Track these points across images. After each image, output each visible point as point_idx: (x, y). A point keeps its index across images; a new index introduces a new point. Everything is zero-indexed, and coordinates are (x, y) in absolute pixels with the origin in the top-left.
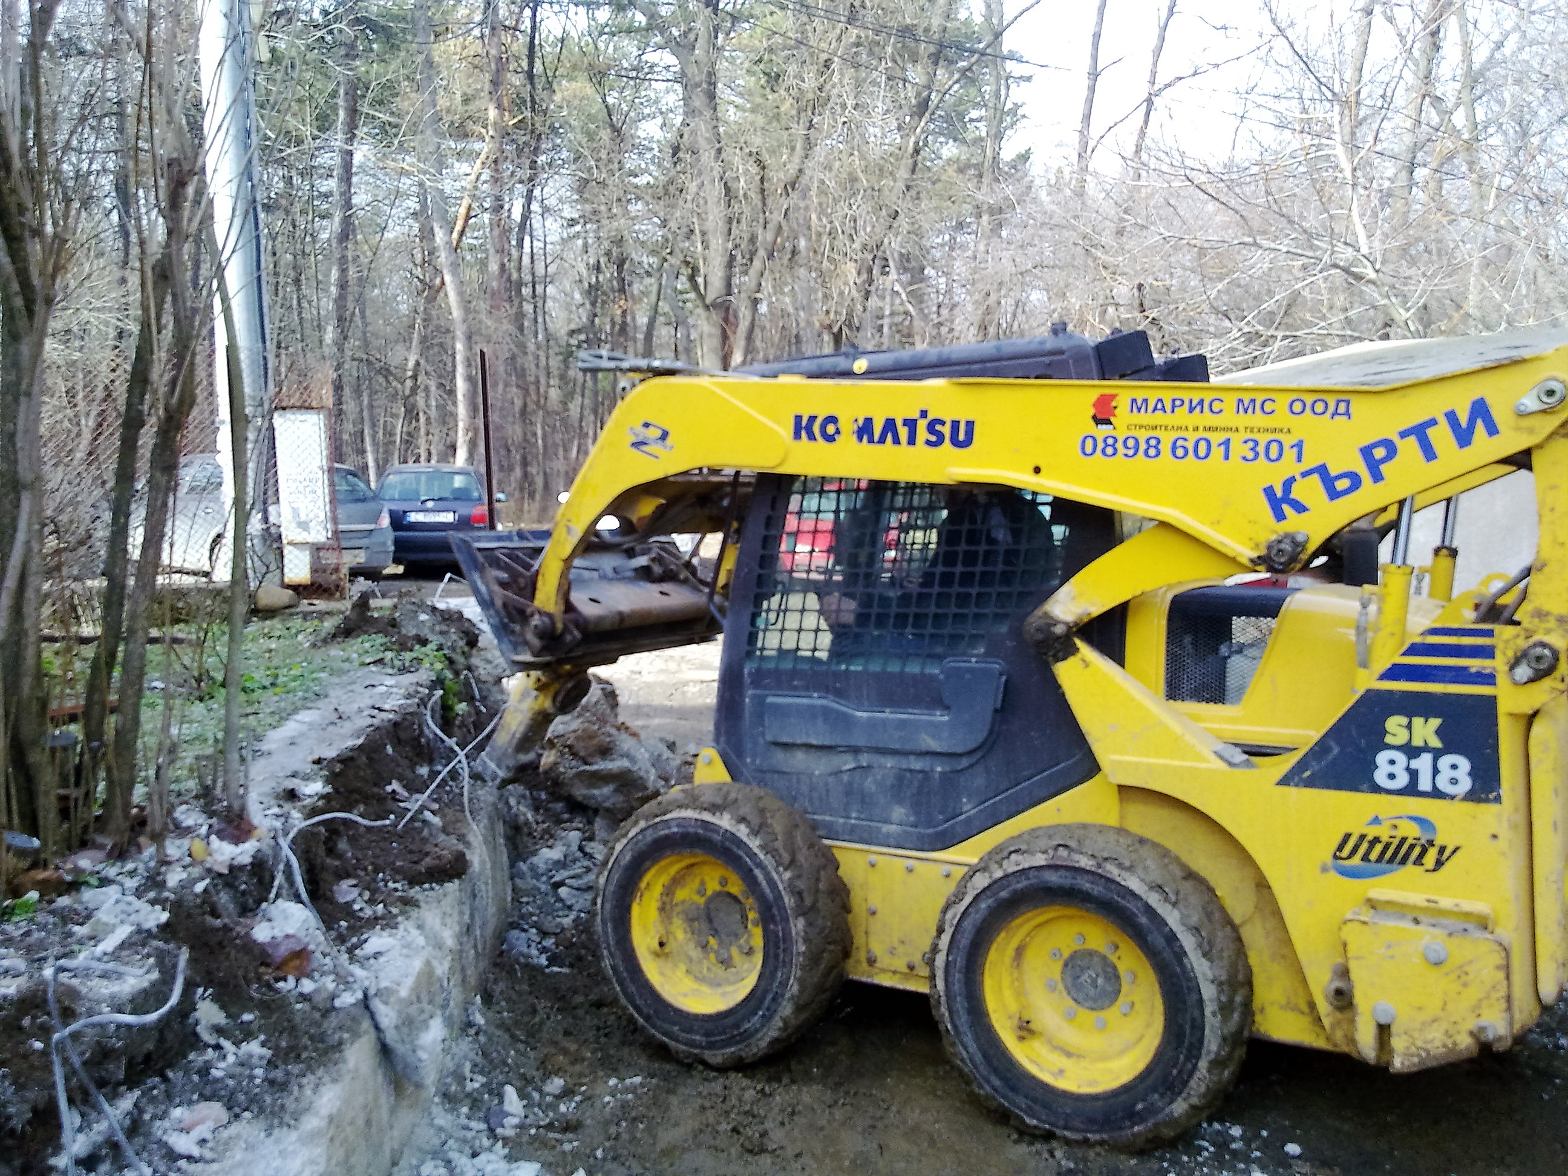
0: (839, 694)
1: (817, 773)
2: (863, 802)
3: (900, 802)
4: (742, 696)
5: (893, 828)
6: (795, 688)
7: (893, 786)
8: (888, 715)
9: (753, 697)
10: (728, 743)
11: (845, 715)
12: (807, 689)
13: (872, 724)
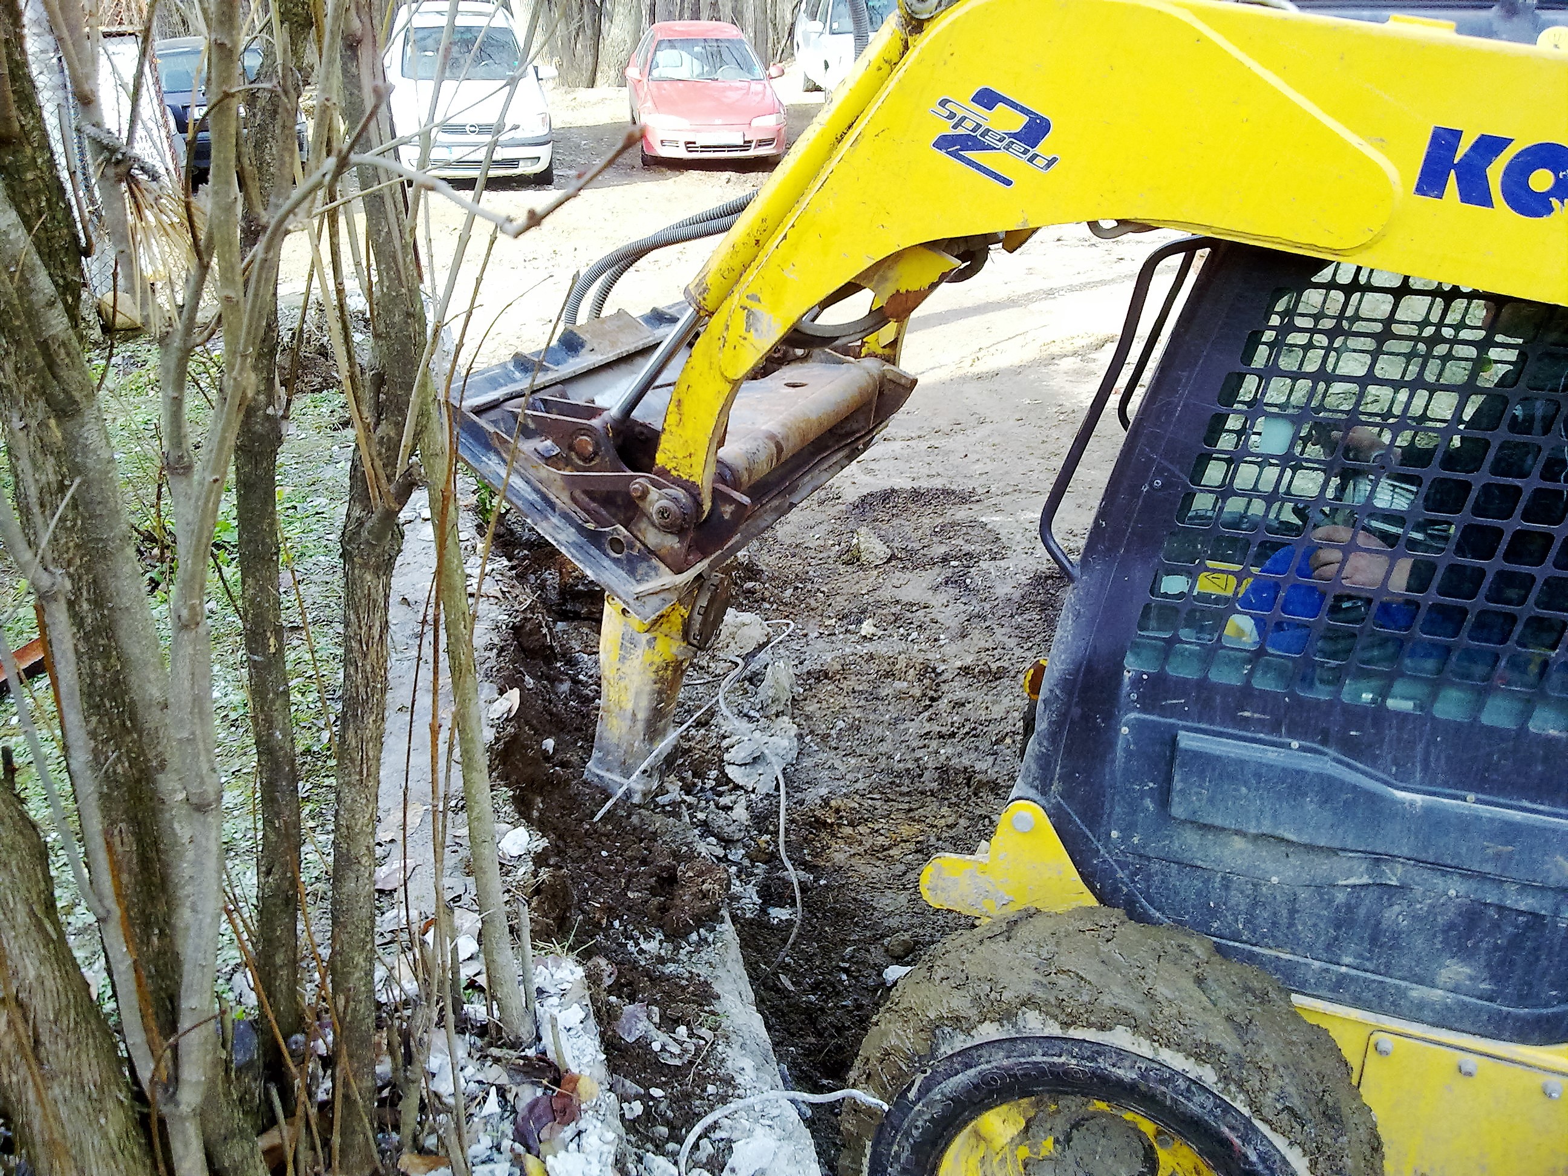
0: (1352, 749)
1: (1275, 880)
2: (1374, 940)
3: (1463, 953)
4: (1111, 718)
5: (1437, 994)
6: (1245, 723)
7: (1451, 926)
8: (1469, 804)
9: (1138, 727)
10: (1067, 795)
11: (1372, 797)
12: (1275, 728)
13: (1433, 820)
